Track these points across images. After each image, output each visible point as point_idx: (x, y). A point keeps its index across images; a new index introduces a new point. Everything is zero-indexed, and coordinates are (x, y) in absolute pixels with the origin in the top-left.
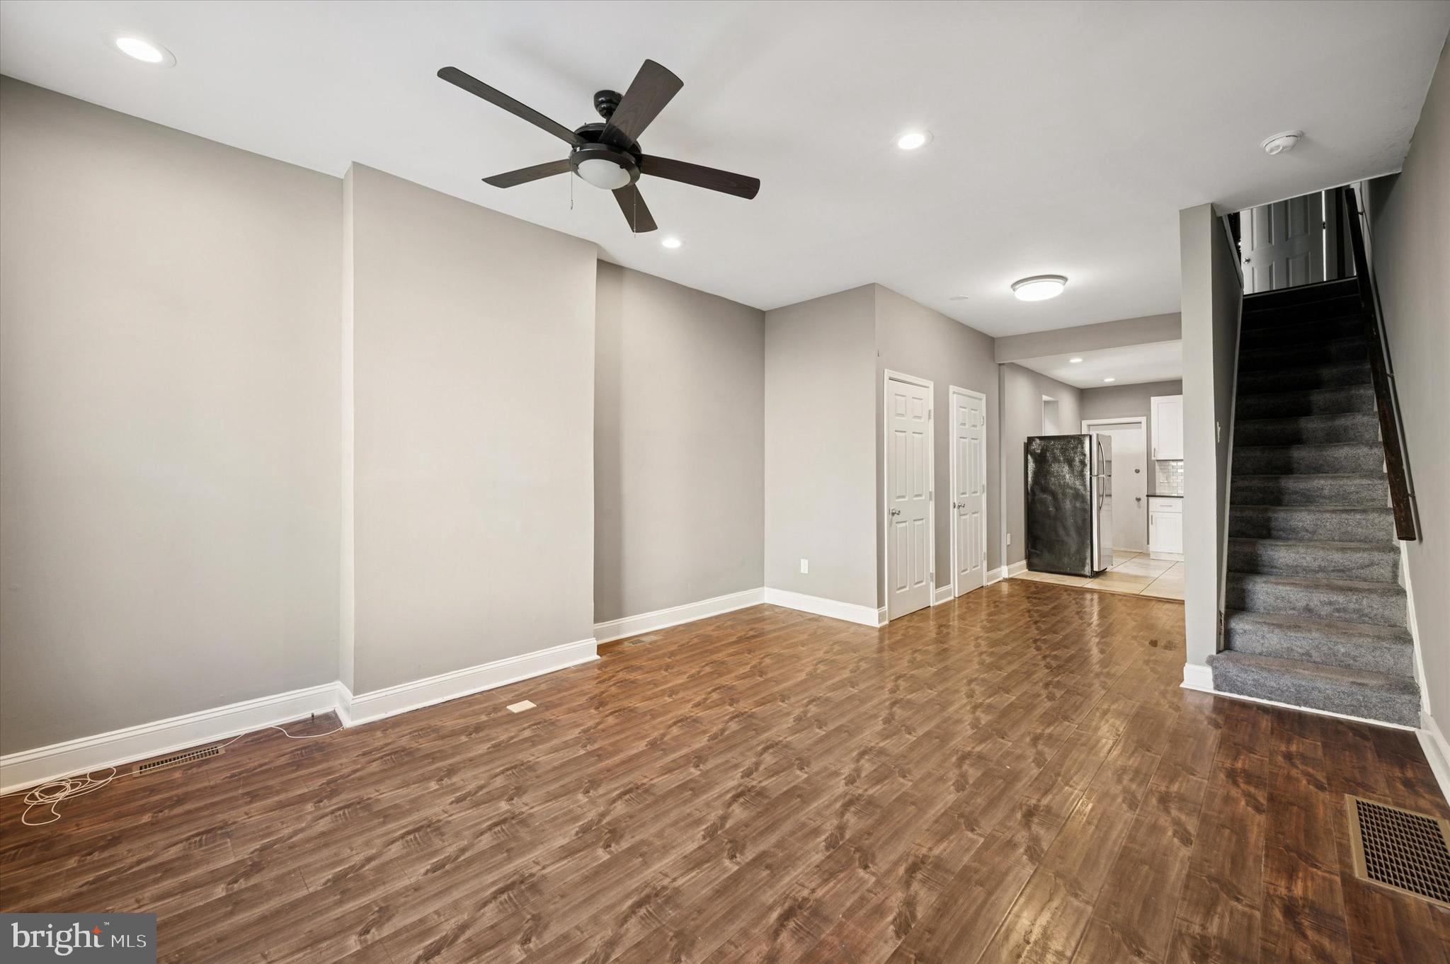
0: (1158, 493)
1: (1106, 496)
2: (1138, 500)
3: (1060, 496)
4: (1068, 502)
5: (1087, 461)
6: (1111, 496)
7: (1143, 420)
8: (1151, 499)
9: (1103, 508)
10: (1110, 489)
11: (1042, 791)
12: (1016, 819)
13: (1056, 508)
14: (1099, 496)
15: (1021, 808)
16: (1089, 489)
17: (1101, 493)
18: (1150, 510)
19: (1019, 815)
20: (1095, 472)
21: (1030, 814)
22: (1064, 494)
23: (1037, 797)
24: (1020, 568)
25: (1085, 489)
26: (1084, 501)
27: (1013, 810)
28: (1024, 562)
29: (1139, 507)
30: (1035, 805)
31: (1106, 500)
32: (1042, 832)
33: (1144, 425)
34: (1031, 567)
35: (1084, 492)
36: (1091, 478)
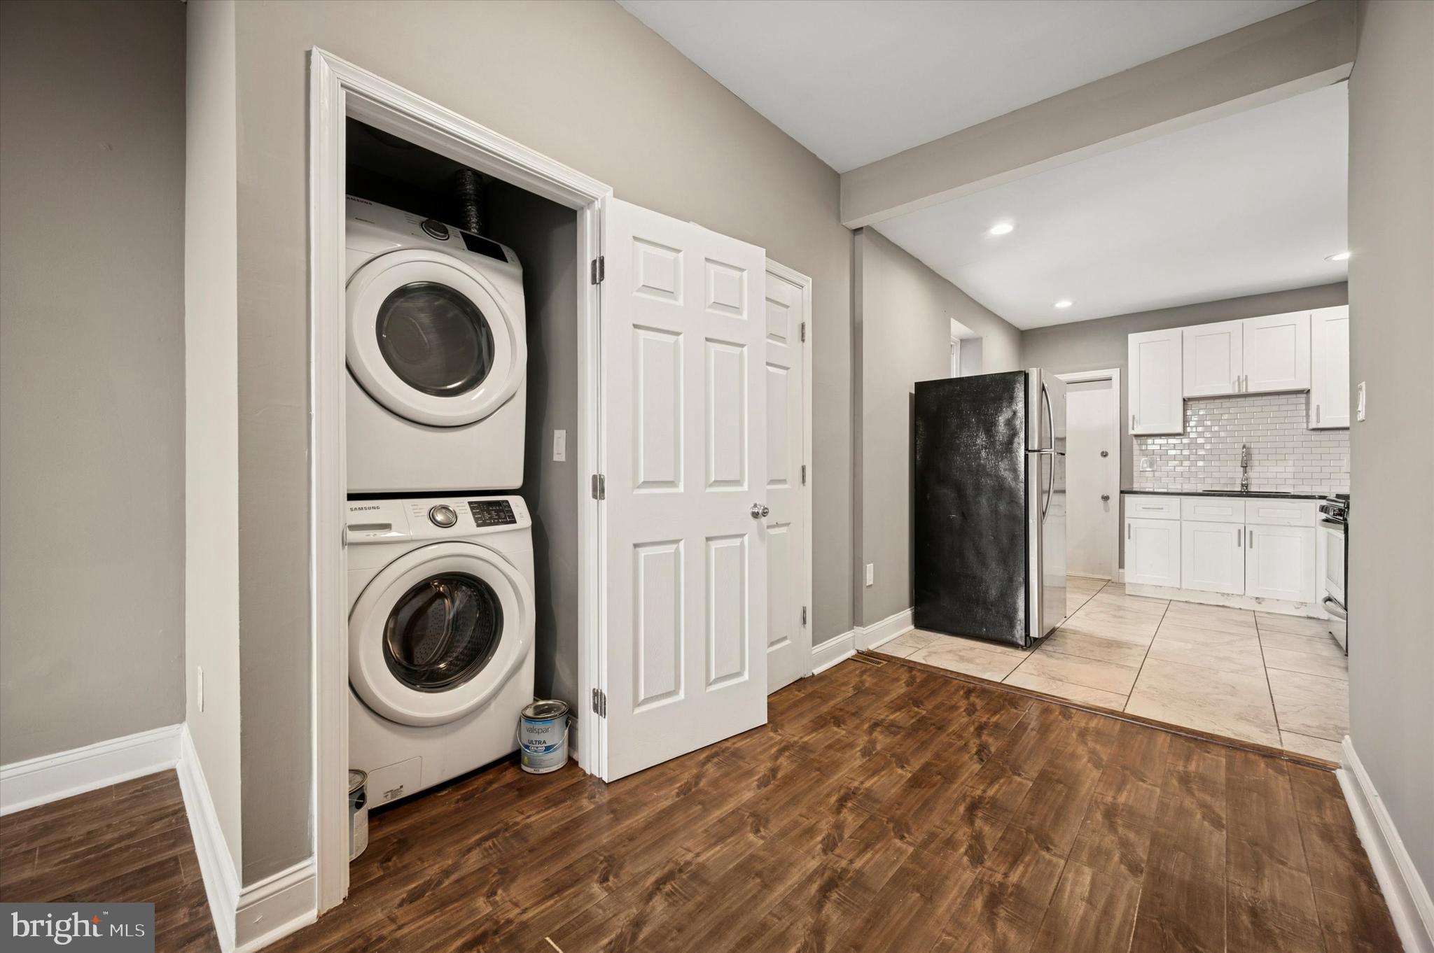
0: (1136, 487)
1: (1055, 492)
2: (1106, 498)
3: (970, 492)
4: (984, 501)
5: (1019, 422)
6: (1064, 492)
7: (1115, 373)
8: (1129, 499)
9: (1051, 511)
10: (1063, 478)
13: (963, 514)
14: (1041, 492)
16: (1022, 477)
17: (1046, 487)
18: (1127, 514)
20: (1034, 445)
22: (978, 488)
24: (900, 625)
25: (1016, 478)
26: (1012, 499)
28: (908, 613)
29: (1107, 510)
31: (1055, 499)
33: (1116, 382)
34: (922, 621)
35: (1013, 484)
36: (1026, 457)
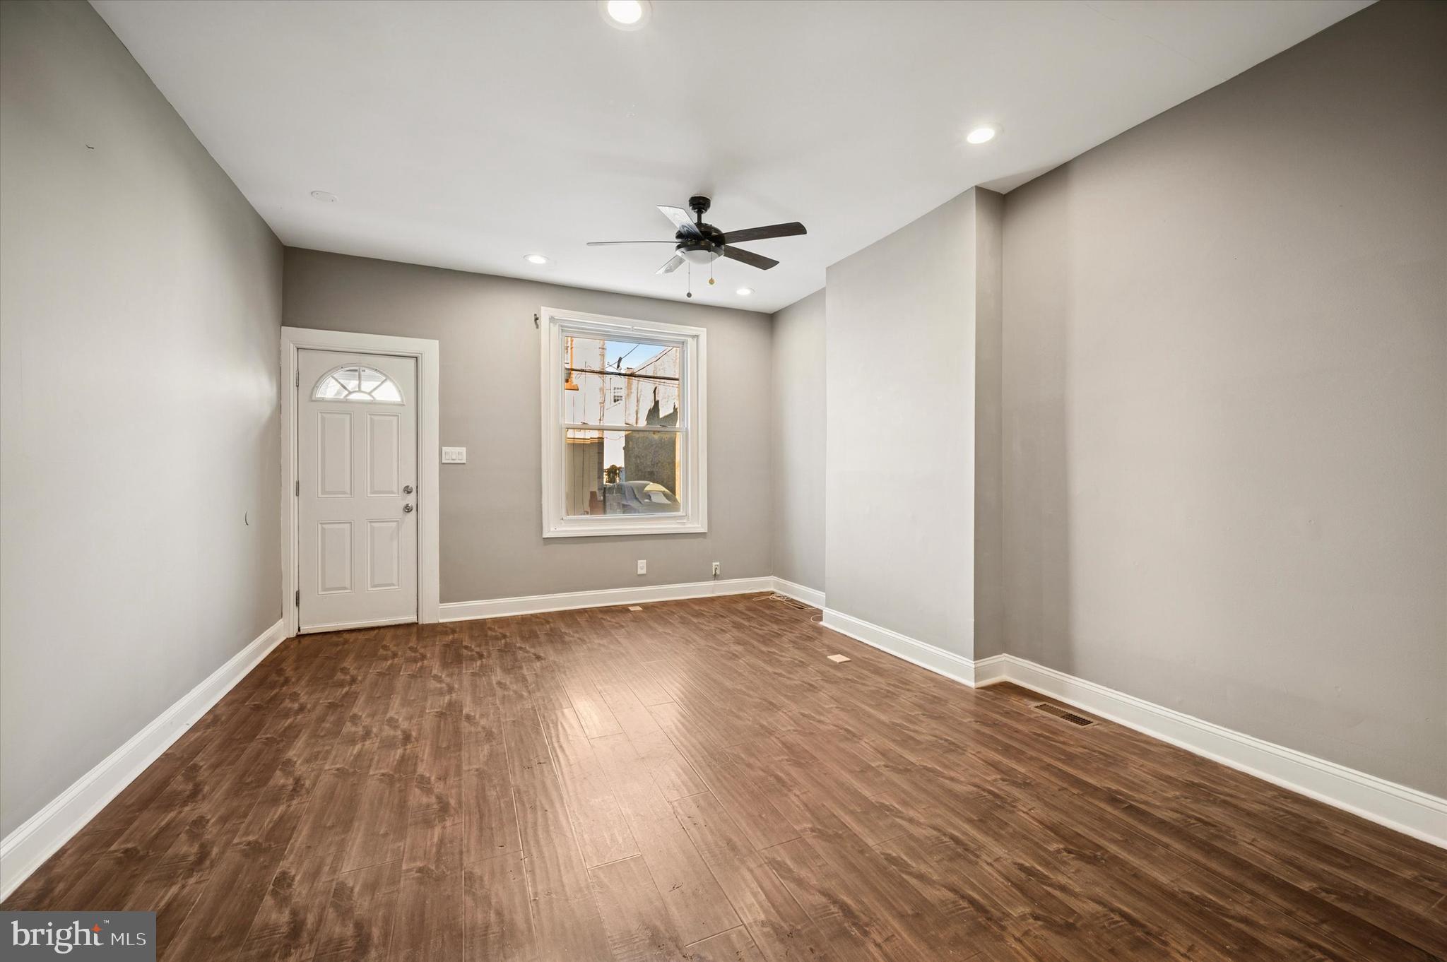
11: (447, 841)
12: (452, 797)
15: (455, 809)
19: (453, 802)
21: (444, 809)
23: (449, 830)
27: (460, 803)
30: (445, 820)
32: (425, 800)
